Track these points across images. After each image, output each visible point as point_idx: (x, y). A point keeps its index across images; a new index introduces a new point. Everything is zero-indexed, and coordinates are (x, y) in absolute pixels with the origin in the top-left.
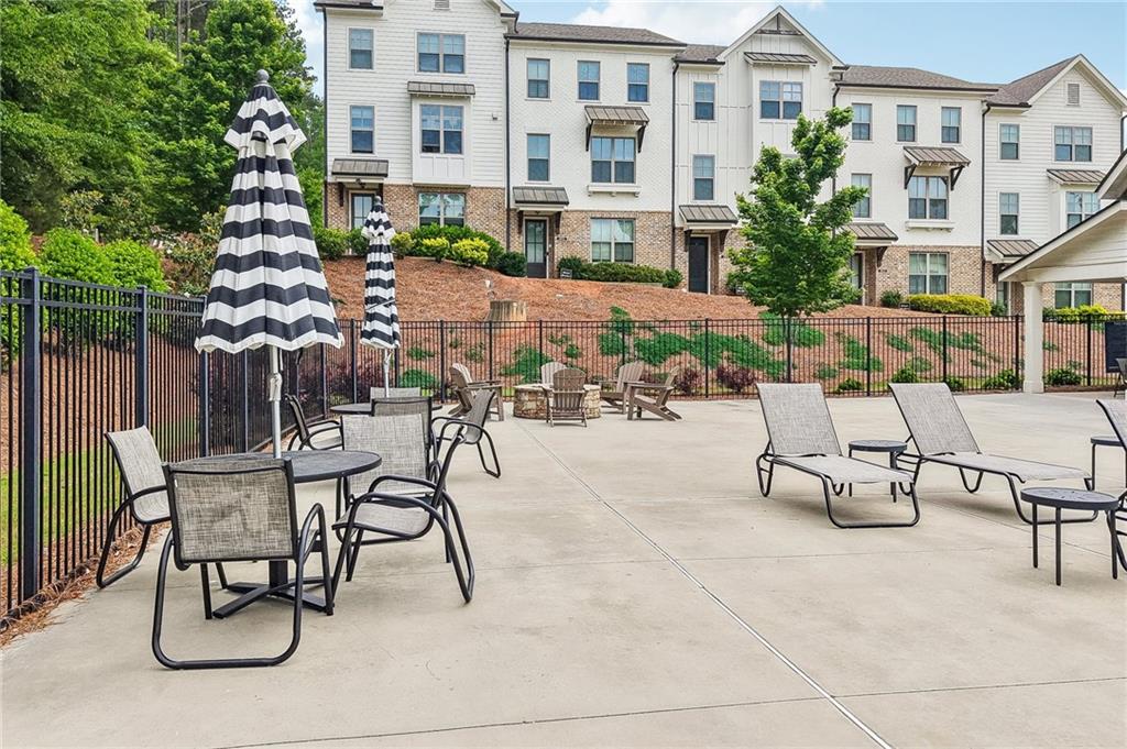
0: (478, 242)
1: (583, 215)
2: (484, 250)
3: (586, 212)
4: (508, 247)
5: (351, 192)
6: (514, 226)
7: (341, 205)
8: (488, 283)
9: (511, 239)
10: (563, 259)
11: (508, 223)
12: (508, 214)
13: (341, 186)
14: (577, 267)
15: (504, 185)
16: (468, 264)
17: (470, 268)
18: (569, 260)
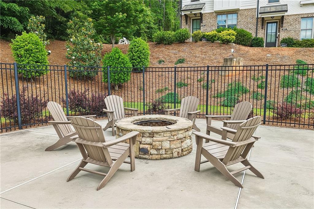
0: (231, 31)
1: (297, 17)
2: (233, 35)
3: (298, 15)
4: (256, 35)
5: (192, 18)
6: (260, 25)
7: (187, 24)
8: (232, 50)
9: (258, 31)
10: (284, 39)
11: (257, 24)
12: (257, 21)
13: (186, 16)
14: (291, 42)
15: (256, 7)
16: (226, 42)
17: (227, 44)
18: (286, 39)
